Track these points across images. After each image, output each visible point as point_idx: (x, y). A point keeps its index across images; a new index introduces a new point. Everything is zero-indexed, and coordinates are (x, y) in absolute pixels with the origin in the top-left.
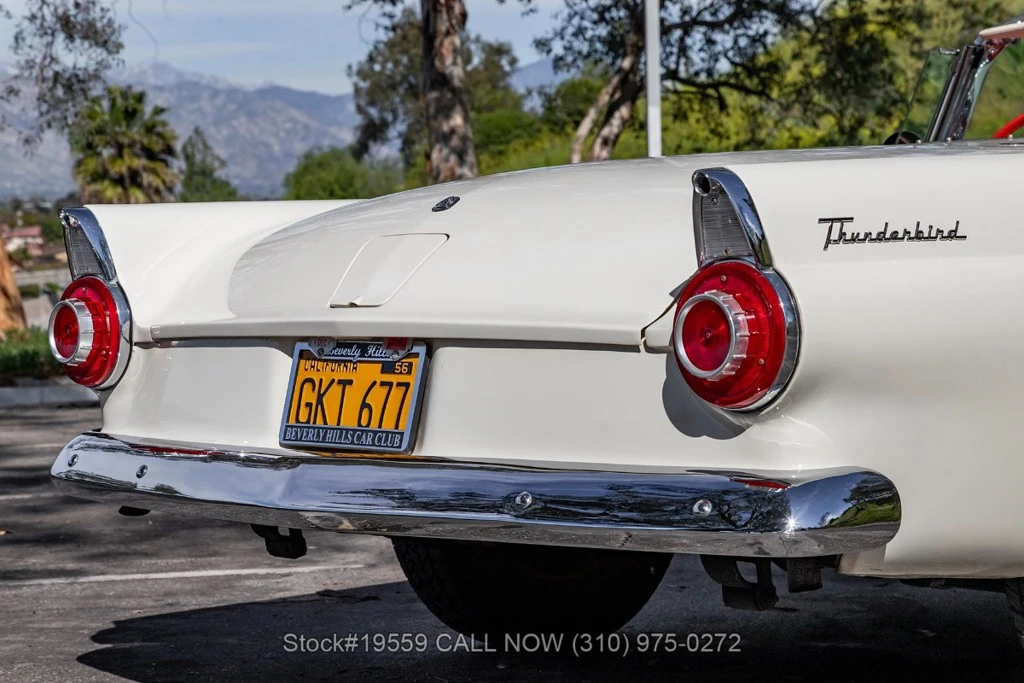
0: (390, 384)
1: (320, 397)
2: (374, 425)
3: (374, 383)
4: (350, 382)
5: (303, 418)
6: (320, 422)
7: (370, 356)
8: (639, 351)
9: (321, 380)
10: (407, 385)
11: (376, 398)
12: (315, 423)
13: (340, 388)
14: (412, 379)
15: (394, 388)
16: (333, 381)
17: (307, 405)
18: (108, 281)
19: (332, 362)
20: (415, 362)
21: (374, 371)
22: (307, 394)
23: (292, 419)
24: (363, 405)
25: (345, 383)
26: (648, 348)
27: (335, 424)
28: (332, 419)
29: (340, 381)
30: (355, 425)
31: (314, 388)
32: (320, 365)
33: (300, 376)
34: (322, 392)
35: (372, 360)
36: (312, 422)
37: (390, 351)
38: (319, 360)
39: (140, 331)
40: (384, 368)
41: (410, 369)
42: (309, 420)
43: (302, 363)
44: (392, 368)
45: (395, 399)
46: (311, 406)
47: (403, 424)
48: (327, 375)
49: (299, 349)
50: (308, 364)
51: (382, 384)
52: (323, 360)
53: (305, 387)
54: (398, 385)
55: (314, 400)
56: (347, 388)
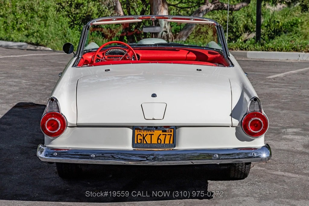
0: (166, 135)
1: (144, 138)
2: (163, 142)
3: (161, 134)
4: (153, 134)
5: (139, 141)
6: (145, 142)
7: (159, 129)
8: (230, 127)
9: (143, 134)
10: (171, 135)
11: (162, 137)
12: (143, 142)
13: (150, 136)
14: (172, 133)
15: (167, 135)
16: (147, 134)
17: (140, 139)
18: (60, 113)
19: (146, 130)
20: (172, 130)
21: (160, 132)
22: (139, 137)
23: (136, 142)
24: (158, 139)
25: (151, 135)
26: (232, 126)
27: (150, 143)
28: (149, 142)
29: (149, 134)
30: (157, 143)
31: (141, 136)
32: (142, 131)
33: (136, 133)
34: (144, 136)
35: (159, 130)
36: (142, 143)
37: (165, 128)
38: (141, 130)
39: (71, 124)
40: (163, 131)
41: (171, 131)
42: (141, 142)
43: (136, 131)
44: (165, 131)
45: (168, 137)
46: (141, 139)
47: (171, 142)
48: (145, 133)
49: (135, 128)
50: (138, 131)
51: (163, 134)
52: (143, 130)
53: (138, 135)
54: (168, 135)
55: (142, 138)
56: (152, 135)
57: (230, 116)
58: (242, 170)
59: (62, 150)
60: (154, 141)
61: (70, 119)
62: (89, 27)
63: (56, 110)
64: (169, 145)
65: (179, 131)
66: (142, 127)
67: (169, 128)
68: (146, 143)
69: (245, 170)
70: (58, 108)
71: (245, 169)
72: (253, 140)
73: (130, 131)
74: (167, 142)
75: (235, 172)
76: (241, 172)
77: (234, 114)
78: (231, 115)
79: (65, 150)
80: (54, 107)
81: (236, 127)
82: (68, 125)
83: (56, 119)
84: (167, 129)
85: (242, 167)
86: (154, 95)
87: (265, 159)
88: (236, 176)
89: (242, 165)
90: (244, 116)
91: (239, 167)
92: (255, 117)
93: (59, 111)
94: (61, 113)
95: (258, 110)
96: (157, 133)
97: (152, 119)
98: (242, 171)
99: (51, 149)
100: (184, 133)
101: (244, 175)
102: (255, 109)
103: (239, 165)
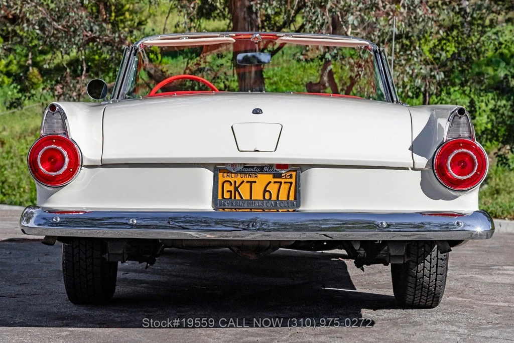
0: (281, 183)
1: (236, 189)
2: (274, 197)
3: (270, 182)
4: (255, 182)
5: (227, 196)
6: (238, 197)
7: (266, 171)
8: (409, 170)
9: (235, 182)
10: (291, 183)
11: (273, 188)
12: (235, 197)
13: (249, 185)
14: (293, 180)
15: (283, 184)
16: (243, 182)
17: (228, 191)
18: (68, 137)
19: (241, 173)
20: (294, 174)
21: (269, 178)
22: (227, 187)
23: (220, 197)
24: (265, 191)
25: (251, 182)
26: (413, 169)
27: (249, 198)
28: (246, 197)
29: (247, 182)
30: (262, 199)
31: (231, 184)
32: (233, 175)
33: (221, 180)
34: (237, 186)
35: (267, 173)
36: (233, 198)
37: (278, 170)
38: (232, 173)
39: (90, 160)
40: (275, 176)
41: (291, 176)
42: (231, 198)
43: (220, 175)
44: (280, 176)
45: (285, 188)
46: (231, 192)
47: (292, 198)
48: (239, 179)
49: (219, 168)
50: (225, 175)
51: (275, 182)
52: (235, 173)
53: (225, 184)
54: (285, 183)
55: (232, 189)
56: (253, 184)
57: (409, 149)
58: (429, 285)
59: (72, 212)
60: (258, 195)
61: (89, 151)
62: (137, 49)
63: (60, 132)
64: (287, 204)
65: (306, 176)
66: (233, 165)
67: (287, 170)
68: (240, 199)
69: (436, 287)
70: (64, 127)
71: (435, 284)
72: (456, 197)
73: (209, 175)
74: (283, 197)
75: (415, 290)
76: (428, 289)
77: (417, 147)
78: (411, 149)
79: (79, 212)
80: (56, 125)
81: (422, 171)
82: (84, 164)
83: (60, 148)
84: (283, 172)
85: (429, 278)
86: (257, 111)
87: (481, 235)
88: (417, 300)
89: (430, 274)
90: (437, 149)
91: (423, 278)
92: (460, 148)
93: (66, 133)
94: (70, 138)
95: (467, 135)
96: (262, 179)
97: (253, 150)
98: (429, 287)
99: (50, 212)
100: (316, 180)
101: (434, 297)
102: (461, 133)
103: (424, 275)
